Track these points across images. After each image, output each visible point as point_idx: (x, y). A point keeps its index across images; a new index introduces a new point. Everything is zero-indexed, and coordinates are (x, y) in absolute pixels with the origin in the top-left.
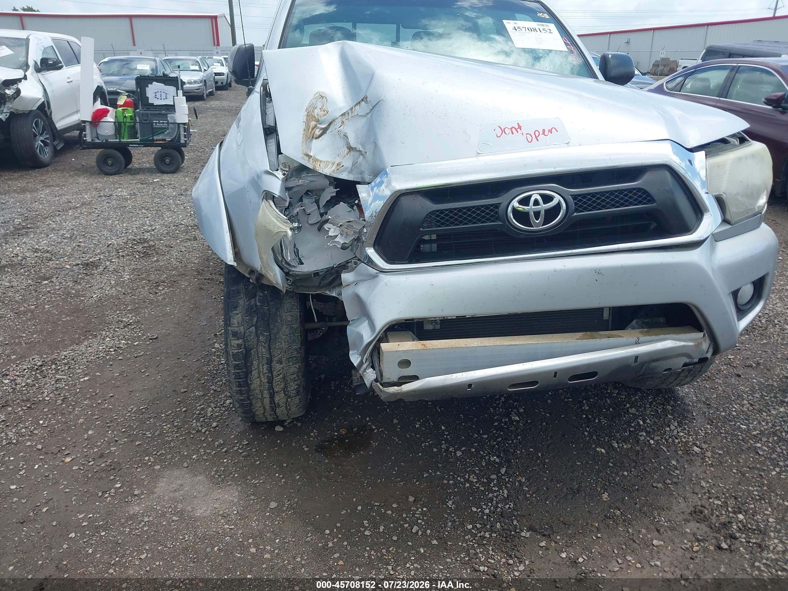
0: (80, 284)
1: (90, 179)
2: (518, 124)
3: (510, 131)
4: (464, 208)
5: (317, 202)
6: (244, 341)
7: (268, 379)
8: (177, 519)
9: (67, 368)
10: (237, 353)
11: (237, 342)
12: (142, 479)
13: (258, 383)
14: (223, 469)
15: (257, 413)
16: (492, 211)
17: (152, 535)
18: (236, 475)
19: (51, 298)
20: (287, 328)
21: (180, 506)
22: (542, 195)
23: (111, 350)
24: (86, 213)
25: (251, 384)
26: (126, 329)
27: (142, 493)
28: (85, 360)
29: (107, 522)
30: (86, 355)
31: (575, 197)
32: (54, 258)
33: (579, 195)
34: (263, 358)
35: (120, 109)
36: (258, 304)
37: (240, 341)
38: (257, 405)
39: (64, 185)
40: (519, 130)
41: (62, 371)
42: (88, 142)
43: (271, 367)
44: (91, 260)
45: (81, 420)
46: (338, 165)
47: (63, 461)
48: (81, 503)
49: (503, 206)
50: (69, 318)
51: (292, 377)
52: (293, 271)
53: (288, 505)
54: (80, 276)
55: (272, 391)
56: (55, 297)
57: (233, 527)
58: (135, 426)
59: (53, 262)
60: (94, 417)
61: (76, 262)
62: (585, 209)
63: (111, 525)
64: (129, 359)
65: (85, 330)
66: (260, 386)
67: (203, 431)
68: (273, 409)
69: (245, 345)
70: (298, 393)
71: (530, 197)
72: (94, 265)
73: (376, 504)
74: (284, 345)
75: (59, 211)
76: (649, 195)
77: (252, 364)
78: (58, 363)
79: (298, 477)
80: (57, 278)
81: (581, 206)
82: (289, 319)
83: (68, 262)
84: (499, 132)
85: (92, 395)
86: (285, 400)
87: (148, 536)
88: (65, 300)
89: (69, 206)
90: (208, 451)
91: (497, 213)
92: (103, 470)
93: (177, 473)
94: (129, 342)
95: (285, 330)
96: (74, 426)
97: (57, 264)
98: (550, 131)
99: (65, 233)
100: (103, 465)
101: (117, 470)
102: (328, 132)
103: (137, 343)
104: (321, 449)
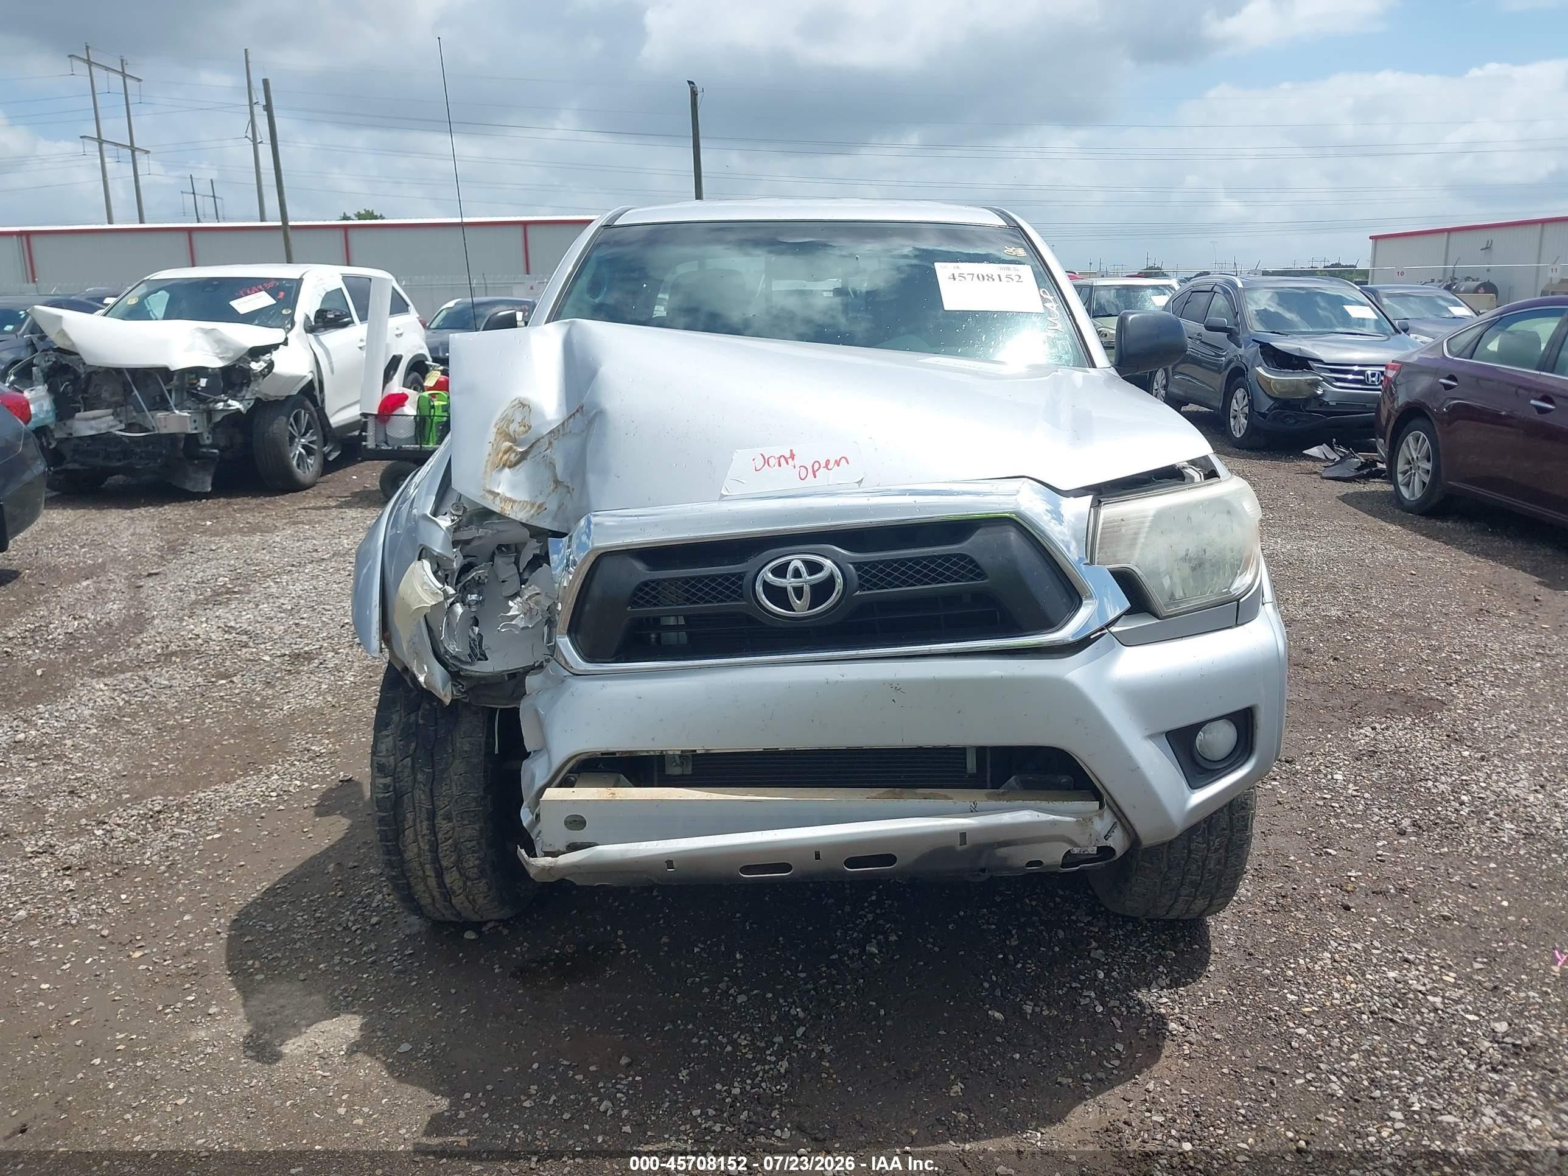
0: (273, 687)
1: (366, 512)
2: (791, 451)
3: (777, 460)
4: (693, 578)
5: (517, 563)
6: (394, 779)
7: (431, 846)
8: (254, 1054)
9: (195, 818)
10: (382, 798)
11: (383, 781)
12: (229, 992)
13: (416, 850)
14: (355, 987)
15: (423, 902)
16: (733, 583)
17: (208, 1074)
18: (372, 999)
19: (221, 707)
20: (461, 763)
21: (267, 1036)
22: (806, 563)
23: (272, 794)
24: (331, 570)
25: (405, 851)
26: (311, 763)
27: (220, 1013)
28: (227, 807)
29: (152, 1049)
30: (232, 799)
31: (858, 566)
32: (251, 644)
33: (866, 564)
34: (420, 809)
35: (426, 394)
36: (421, 722)
37: (388, 780)
38: (418, 887)
39: (320, 522)
40: (790, 460)
41: (187, 822)
42: (370, 449)
43: (434, 826)
44: (306, 649)
45: (181, 899)
46: (540, 507)
47: (129, 956)
48: (128, 1018)
49: (749, 577)
50: (232, 741)
51: (469, 845)
52: (467, 670)
53: (428, 1050)
54: (278, 675)
55: (437, 866)
56: (227, 707)
57: (328, 1074)
58: (255, 914)
59: (247, 649)
60: (202, 895)
61: (283, 651)
62: (876, 586)
63: (156, 1053)
64: (296, 809)
65: (249, 760)
66: (419, 856)
67: (354, 928)
68: (445, 898)
69: (394, 787)
70: (482, 873)
71: (788, 563)
72: (309, 657)
73: (565, 1063)
74: (455, 791)
75: (293, 566)
76: (977, 566)
77: (405, 819)
78: (186, 809)
79: (463, 1011)
80: (243, 676)
81: (867, 581)
82: (466, 749)
83: (271, 650)
84: (760, 462)
85: (214, 862)
86: (461, 884)
87: (201, 1075)
88: (240, 712)
89: (312, 557)
90: (346, 960)
91: (740, 587)
92: (180, 975)
93: (285, 987)
94: (306, 784)
95: (458, 766)
96: (168, 906)
97: (252, 654)
98: (838, 463)
99: (286, 602)
100: (183, 967)
101: (199, 976)
102: (529, 457)
103: (317, 785)
104: (522, 973)
